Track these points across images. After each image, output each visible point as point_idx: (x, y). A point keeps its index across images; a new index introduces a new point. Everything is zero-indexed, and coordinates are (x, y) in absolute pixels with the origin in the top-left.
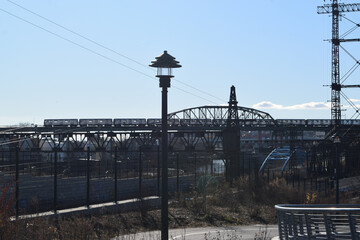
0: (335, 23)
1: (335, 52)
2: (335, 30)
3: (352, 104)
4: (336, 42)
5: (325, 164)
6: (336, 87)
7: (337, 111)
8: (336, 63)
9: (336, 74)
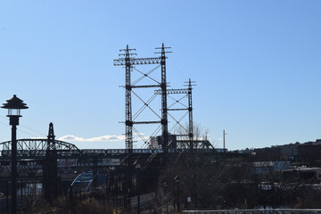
0: (128, 73)
1: (128, 96)
2: (128, 79)
4: (129, 88)
5: (120, 185)
6: (129, 123)
7: (129, 142)
8: (129, 104)
9: (129, 113)
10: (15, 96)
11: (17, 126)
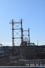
0: (13, 26)
1: (13, 31)
2: (13, 27)
4: (13, 29)
6: (13, 38)
7: (13, 43)
8: (13, 34)
9: (13, 36)
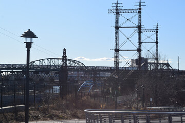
0: (117, 18)
1: (117, 33)
2: (117, 22)
3: (124, 59)
4: (117, 28)
5: (110, 89)
6: (117, 50)
7: (117, 63)
8: (117, 38)
9: (117, 44)
10: (29, 30)
11: (30, 49)
